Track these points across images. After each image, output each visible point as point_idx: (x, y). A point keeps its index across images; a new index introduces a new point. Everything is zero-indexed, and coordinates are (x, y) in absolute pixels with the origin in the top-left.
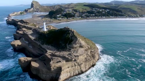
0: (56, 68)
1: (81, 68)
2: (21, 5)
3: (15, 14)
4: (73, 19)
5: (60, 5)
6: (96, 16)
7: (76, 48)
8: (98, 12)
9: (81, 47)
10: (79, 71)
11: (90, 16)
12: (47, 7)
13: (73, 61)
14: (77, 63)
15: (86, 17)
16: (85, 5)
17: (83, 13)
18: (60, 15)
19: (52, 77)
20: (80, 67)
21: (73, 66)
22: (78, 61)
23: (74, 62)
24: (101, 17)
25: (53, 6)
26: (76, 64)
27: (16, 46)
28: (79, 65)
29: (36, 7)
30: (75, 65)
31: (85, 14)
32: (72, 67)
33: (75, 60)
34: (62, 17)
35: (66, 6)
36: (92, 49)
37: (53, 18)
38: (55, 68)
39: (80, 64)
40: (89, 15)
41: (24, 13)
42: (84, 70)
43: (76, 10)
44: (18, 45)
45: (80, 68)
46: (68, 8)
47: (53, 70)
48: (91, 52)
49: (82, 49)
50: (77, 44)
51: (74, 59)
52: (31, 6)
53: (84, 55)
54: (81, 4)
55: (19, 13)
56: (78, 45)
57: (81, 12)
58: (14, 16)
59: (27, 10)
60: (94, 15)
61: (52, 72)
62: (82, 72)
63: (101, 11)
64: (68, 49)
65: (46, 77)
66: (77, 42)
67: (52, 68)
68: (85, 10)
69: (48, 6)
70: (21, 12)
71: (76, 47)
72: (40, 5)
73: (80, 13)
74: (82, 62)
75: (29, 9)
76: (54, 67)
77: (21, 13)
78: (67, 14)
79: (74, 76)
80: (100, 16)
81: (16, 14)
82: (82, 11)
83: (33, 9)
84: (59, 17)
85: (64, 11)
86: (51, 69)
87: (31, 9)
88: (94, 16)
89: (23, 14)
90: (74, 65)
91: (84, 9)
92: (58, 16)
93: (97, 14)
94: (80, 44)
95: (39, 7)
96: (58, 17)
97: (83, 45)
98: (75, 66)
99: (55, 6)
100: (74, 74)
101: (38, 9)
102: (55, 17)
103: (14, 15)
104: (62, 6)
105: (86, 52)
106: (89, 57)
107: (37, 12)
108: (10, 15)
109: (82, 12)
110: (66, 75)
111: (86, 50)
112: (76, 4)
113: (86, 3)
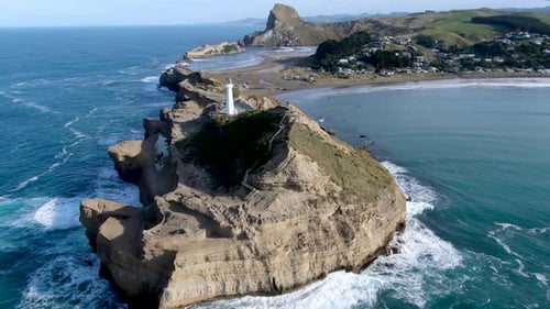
0: (162, 253)
1: (268, 272)
2: (249, 20)
3: (207, 50)
4: (400, 76)
5: (375, 19)
6: (509, 64)
7: (270, 190)
8: (523, 49)
9: (293, 186)
10: (260, 283)
11: (479, 64)
12: (325, 26)
13: (235, 238)
14: (249, 246)
15: (462, 69)
16: (477, 20)
17: (454, 50)
18: (351, 58)
19: (146, 285)
20: (265, 265)
21: (231, 256)
22: (256, 240)
23: (239, 243)
24: (536, 69)
25: (347, 23)
26: (247, 252)
27: (121, 159)
28: (262, 258)
29: (282, 27)
30: (240, 252)
31: (462, 56)
32: (227, 259)
33: (243, 236)
34: (360, 68)
35: (398, 25)
36: (347, 203)
37: (325, 67)
38: (158, 253)
39: (261, 252)
40: (479, 60)
41: (235, 49)
42: (283, 279)
43: (428, 37)
44: (127, 157)
45: (264, 269)
46: (403, 31)
47: (148, 257)
48: (339, 211)
49: (294, 196)
50: (280, 174)
51: (237, 232)
52: (268, 24)
53: (295, 219)
54: (463, 13)
55: (220, 47)
56: (282, 178)
57: (447, 48)
58: (201, 57)
59: (253, 38)
60: (502, 61)
61: (145, 265)
62: (275, 287)
63: (539, 43)
64: (241, 190)
65: (126, 277)
66: (283, 164)
67: (145, 249)
68: (470, 38)
69: (328, 25)
70: (226, 44)
71: (271, 185)
72: (299, 19)
73: (441, 51)
74: (273, 247)
75: (261, 33)
76: (154, 248)
77: (227, 49)
78: (378, 56)
79: (239, 295)
80: (528, 65)
81: (211, 52)
82: (452, 43)
83: (274, 33)
84: (345, 66)
85: (376, 42)
86: (144, 253)
87: (266, 36)
88: (501, 65)
89: (234, 52)
90: (236, 252)
91: (468, 33)
92: (342, 61)
93: (515, 56)
94: (293, 174)
95: (296, 28)
96: (341, 65)
97: (303, 178)
98: (242, 258)
99: (353, 23)
100: (237, 288)
101: (289, 35)
102: (330, 66)
103: (202, 53)
104: (382, 21)
105: (310, 210)
106: (321, 233)
107: (286, 44)
108: (189, 53)
109: (451, 47)
110: (201, 287)
111: (311, 202)
112: (441, 16)
113: (488, 10)
